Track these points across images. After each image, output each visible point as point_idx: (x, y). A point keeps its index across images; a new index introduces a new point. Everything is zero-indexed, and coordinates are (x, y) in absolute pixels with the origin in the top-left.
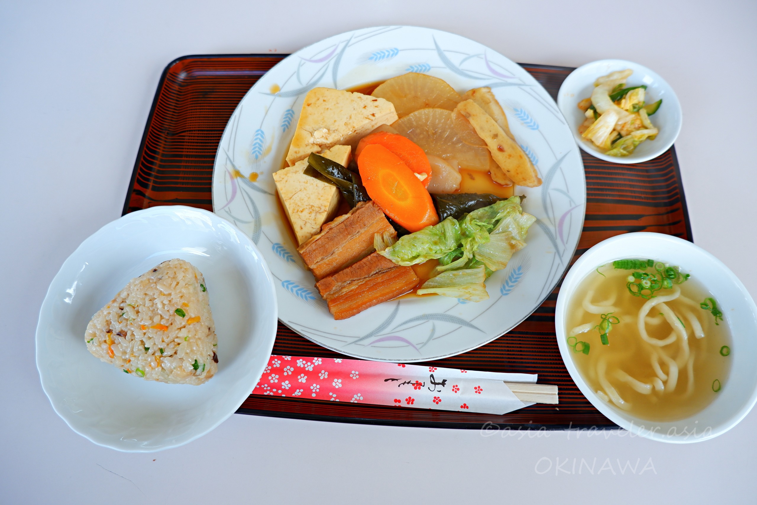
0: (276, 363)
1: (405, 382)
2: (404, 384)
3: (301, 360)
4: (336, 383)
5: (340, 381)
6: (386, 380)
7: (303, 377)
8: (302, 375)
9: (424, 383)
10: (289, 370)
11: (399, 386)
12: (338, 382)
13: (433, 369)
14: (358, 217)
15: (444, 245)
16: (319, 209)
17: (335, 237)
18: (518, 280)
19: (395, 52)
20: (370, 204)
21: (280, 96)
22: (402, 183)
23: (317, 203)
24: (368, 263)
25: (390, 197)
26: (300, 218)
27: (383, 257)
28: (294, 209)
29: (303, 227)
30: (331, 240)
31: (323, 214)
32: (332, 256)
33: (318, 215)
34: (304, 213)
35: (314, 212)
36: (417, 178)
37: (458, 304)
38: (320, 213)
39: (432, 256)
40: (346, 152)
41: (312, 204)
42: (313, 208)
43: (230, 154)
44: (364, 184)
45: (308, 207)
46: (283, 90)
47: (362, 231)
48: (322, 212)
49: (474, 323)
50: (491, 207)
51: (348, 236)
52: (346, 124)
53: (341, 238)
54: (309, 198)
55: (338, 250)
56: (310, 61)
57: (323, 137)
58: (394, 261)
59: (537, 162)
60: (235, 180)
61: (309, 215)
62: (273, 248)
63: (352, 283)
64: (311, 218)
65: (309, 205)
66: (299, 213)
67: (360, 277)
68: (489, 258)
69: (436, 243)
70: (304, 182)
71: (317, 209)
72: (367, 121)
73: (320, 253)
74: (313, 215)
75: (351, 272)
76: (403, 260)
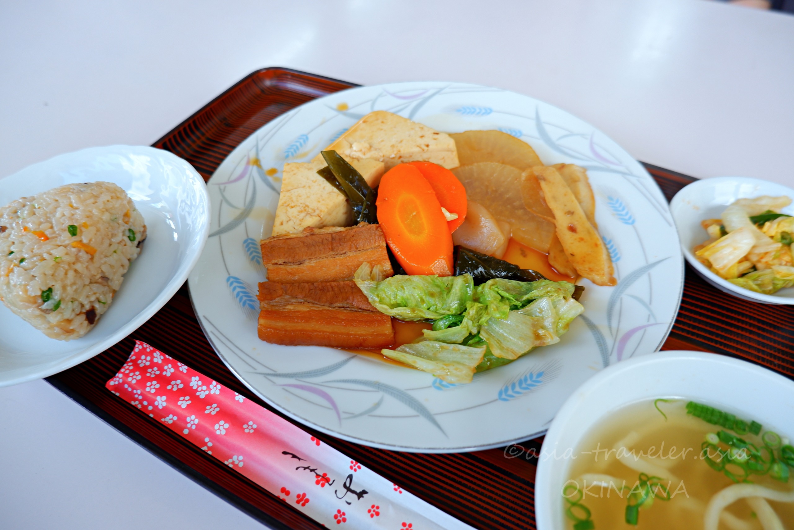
0: (168, 370)
1: (308, 468)
2: (305, 468)
3: (197, 378)
4: (220, 426)
5: (227, 426)
6: (285, 453)
7: (187, 401)
8: (187, 398)
9: (334, 481)
10: (178, 385)
11: (297, 469)
12: (223, 425)
13: (357, 466)
14: (353, 236)
15: (442, 302)
16: (313, 212)
17: (313, 245)
18: (530, 387)
19: (488, 111)
20: (374, 226)
21: (345, 114)
22: (423, 215)
23: (313, 204)
24: (336, 289)
25: (402, 225)
26: (286, 213)
27: (360, 291)
28: (285, 203)
29: (284, 223)
30: (306, 246)
31: (314, 218)
32: (299, 265)
33: (308, 217)
34: (293, 209)
35: (306, 213)
36: (442, 214)
37: (430, 387)
38: (311, 215)
39: (422, 311)
40: (375, 167)
41: (307, 203)
42: (306, 208)
43: (261, 144)
44: (378, 203)
45: (301, 205)
46: (351, 111)
47: (351, 254)
48: (314, 216)
49: (438, 418)
50: (529, 284)
51: (329, 251)
52: (393, 146)
53: (320, 250)
54: (308, 197)
55: (310, 263)
56: (394, 95)
57: (361, 151)
58: (370, 300)
59: (618, 259)
60: (250, 167)
61: (298, 213)
62: (245, 241)
63: (304, 303)
64: (298, 217)
65: (304, 204)
66: (288, 208)
67: (319, 301)
68: (498, 341)
69: (432, 295)
70: (313, 181)
71: (310, 211)
72: (417, 149)
73: (285, 254)
74: (303, 215)
75: (310, 290)
76: (381, 302)
